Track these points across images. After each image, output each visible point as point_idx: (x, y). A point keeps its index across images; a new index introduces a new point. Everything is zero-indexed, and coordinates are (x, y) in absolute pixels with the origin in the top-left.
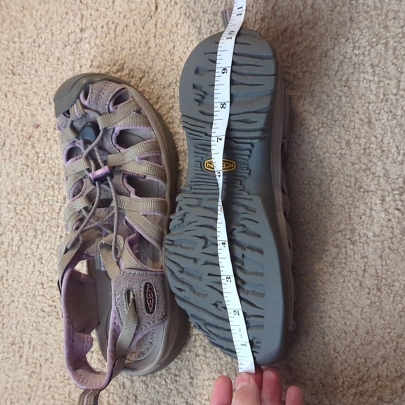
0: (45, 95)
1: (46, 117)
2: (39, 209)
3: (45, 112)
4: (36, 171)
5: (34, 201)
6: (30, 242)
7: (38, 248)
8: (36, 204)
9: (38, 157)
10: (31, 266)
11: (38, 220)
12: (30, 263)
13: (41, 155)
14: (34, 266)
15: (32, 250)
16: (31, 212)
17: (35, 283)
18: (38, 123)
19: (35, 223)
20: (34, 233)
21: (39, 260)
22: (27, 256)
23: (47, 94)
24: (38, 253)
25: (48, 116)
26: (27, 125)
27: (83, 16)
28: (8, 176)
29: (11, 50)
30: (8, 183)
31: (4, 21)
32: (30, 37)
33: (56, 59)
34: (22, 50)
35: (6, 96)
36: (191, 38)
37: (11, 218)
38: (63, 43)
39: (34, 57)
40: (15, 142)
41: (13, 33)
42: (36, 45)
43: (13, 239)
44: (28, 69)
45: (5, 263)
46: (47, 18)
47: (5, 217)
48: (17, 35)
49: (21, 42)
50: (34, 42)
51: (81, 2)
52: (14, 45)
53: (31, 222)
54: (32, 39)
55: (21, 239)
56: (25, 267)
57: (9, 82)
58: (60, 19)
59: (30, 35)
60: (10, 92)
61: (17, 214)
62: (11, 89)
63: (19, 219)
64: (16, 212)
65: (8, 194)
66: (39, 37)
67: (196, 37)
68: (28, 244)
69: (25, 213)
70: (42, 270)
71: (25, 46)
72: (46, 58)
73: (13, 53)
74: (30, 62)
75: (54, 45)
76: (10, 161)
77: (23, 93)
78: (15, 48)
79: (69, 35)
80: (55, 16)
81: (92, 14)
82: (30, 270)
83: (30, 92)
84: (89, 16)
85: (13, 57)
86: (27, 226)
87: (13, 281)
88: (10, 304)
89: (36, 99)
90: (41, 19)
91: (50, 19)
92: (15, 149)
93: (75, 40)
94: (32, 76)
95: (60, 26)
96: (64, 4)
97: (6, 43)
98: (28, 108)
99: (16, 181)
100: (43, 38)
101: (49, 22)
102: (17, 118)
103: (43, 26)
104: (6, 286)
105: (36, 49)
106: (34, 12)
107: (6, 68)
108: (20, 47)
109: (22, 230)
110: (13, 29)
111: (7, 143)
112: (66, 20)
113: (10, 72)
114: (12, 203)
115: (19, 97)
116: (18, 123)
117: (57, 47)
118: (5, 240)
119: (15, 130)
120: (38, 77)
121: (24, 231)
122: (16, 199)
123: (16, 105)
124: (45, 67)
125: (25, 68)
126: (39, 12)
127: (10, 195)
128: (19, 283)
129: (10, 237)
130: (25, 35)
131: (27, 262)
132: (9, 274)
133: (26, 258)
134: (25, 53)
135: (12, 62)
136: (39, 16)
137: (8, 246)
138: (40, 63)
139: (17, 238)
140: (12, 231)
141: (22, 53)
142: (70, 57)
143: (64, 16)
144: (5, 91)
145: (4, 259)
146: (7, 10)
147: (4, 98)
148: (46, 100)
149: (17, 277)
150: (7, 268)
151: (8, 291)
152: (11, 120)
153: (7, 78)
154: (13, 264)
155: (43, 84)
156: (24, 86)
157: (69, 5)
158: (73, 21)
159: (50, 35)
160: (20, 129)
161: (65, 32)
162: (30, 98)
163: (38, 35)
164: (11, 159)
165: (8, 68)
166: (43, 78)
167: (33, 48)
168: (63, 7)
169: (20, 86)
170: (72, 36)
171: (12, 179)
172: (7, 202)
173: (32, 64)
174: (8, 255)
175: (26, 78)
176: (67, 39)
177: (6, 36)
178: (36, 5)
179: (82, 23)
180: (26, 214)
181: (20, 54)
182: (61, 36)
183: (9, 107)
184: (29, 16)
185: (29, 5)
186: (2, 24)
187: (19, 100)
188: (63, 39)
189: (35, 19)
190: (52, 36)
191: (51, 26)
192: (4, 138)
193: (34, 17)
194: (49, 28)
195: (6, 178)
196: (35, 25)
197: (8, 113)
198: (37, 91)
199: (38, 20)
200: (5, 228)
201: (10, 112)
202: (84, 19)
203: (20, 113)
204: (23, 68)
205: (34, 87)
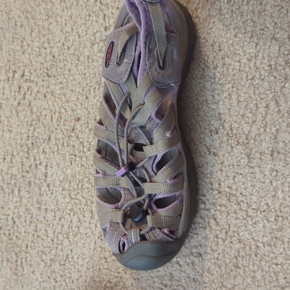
0: (81, 91)
1: (85, 110)
2: (91, 192)
3: (83, 107)
4: (84, 159)
5: (86, 185)
6: (88, 222)
7: (96, 227)
8: (88, 188)
9: (84, 147)
10: (92, 244)
11: (93, 202)
12: (91, 241)
13: (85, 144)
14: (95, 243)
15: (91, 229)
16: (85, 196)
17: (98, 258)
18: (79, 116)
19: (90, 205)
20: (91, 215)
21: (99, 238)
22: (87, 235)
23: (83, 90)
24: (97, 231)
25: (87, 109)
26: (68, 120)
27: (105, 16)
28: (59, 166)
29: (43, 55)
30: (59, 173)
31: (32, 31)
32: (59, 42)
33: (86, 58)
34: (53, 54)
35: (45, 97)
36: (213, 20)
37: (68, 203)
38: (91, 43)
39: (65, 58)
40: (60, 136)
41: (42, 41)
42: (66, 47)
43: (71, 221)
44: (61, 70)
45: (68, 243)
46: (72, 22)
47: (61, 203)
48: (46, 41)
49: (51, 47)
50: (63, 45)
51: (101, 3)
52: (45, 51)
53: (87, 205)
54: (61, 43)
55: (79, 221)
56: (87, 245)
57: (46, 84)
58: (83, 22)
59: (58, 40)
60: (48, 92)
61: (72, 199)
62: (49, 90)
63: (75, 203)
64: (71, 197)
65: (61, 182)
66: (67, 40)
67: (218, 18)
68: (87, 224)
69: (79, 197)
70: (104, 246)
71: (55, 50)
72: (77, 58)
73: (45, 58)
74: (62, 64)
75: (82, 45)
76: (58, 154)
77: (61, 92)
78: (46, 53)
79: (94, 34)
80: (79, 19)
81: (113, 12)
82: (92, 247)
83: (67, 90)
84: (111, 15)
85: (46, 61)
86: (83, 209)
87: (78, 258)
88: (78, 279)
89: (73, 95)
90: (66, 25)
91: (75, 22)
92: (61, 142)
93: (101, 38)
94: (66, 76)
95: (85, 27)
96: (86, 7)
97: (38, 50)
98: (67, 105)
99: (67, 170)
100: (71, 41)
101: (74, 25)
102: (58, 115)
103: (69, 30)
104: (72, 263)
105: (66, 51)
106: (58, 18)
107: (41, 71)
108: (51, 52)
109: (79, 212)
110: (42, 37)
111: (52, 138)
112: (90, 22)
113: (45, 75)
114: (65, 190)
115: (57, 96)
116: (59, 118)
117: (85, 47)
118: (64, 223)
119: (58, 125)
120: (72, 76)
121: (81, 214)
122: (69, 186)
123: (55, 103)
124: (77, 66)
125: (59, 69)
126: (64, 18)
127: (63, 183)
128: (83, 259)
129: (69, 220)
130: (53, 40)
131: (88, 241)
132: (74, 252)
133: (86, 237)
134: (56, 56)
135: (45, 65)
136: (64, 22)
137: (69, 228)
138: (72, 63)
139: (75, 220)
140: (70, 215)
141: (54, 57)
142: (99, 54)
143: (87, 18)
144: (43, 92)
145: (66, 240)
146: (34, 21)
147: (44, 98)
148: (83, 96)
149: (81, 255)
150: (70, 248)
151: (75, 268)
152: (52, 116)
153: (43, 80)
154: (75, 243)
155: (78, 81)
156: (61, 85)
157: (90, 8)
158: (97, 21)
159: (77, 37)
160: (62, 124)
161: (90, 32)
162: (68, 95)
163: (66, 38)
164: (59, 151)
165: (43, 72)
166: (77, 76)
167: (63, 50)
168: (85, 10)
169: (57, 86)
170: (98, 35)
171: (62, 169)
172: (61, 189)
173: (65, 65)
174: (70, 236)
175: (61, 79)
176: (93, 38)
177: (37, 44)
178: (59, 12)
179: (105, 22)
180: (81, 198)
181: (52, 58)
182: (88, 36)
183: (49, 106)
184: (55, 23)
185: (53, 13)
186: (31, 34)
187: (58, 98)
188: (90, 39)
189: (61, 25)
190: (79, 38)
191: (77, 29)
192: (48, 133)
193: (59, 23)
194: (75, 31)
195: (57, 168)
196: (62, 30)
197: (49, 111)
198: (73, 88)
199: (64, 25)
200: (63, 212)
201: (51, 110)
202: (106, 18)
203: (60, 110)
204: (57, 69)
205: (70, 86)
